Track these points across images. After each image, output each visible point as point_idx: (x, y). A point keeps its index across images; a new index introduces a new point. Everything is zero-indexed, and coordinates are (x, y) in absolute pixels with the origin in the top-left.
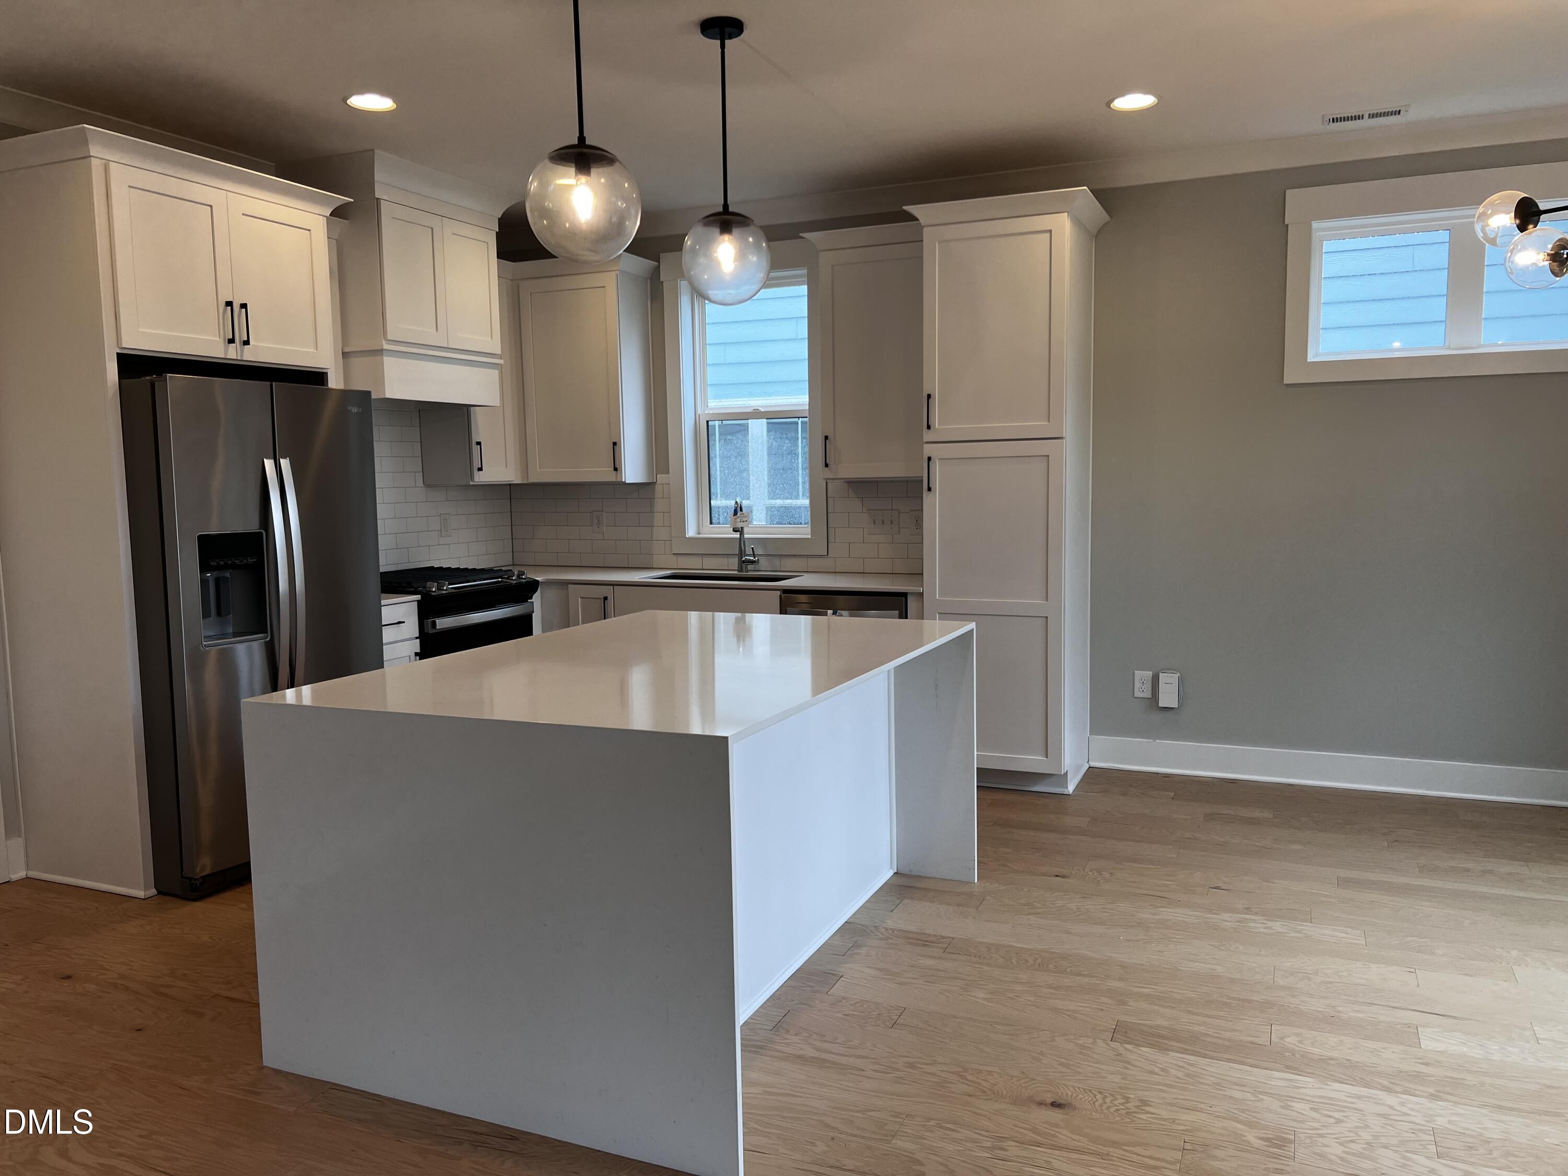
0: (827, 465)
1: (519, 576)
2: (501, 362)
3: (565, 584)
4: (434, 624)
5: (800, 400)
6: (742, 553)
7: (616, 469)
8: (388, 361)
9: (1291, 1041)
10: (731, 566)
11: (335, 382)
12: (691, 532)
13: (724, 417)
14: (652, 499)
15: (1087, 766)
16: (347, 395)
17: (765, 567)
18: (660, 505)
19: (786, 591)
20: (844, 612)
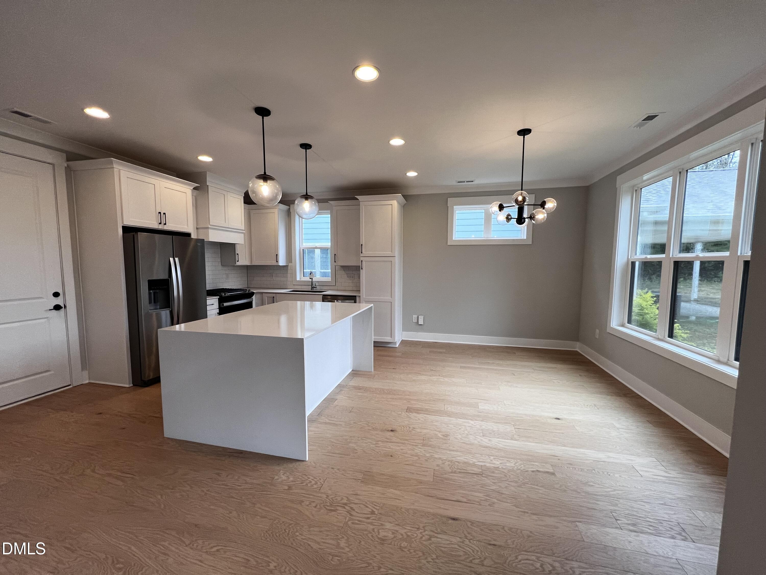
0: (335, 262)
1: (249, 291)
2: (244, 232)
3: (262, 293)
4: (223, 305)
5: (328, 244)
6: (312, 284)
7: (277, 262)
8: (210, 230)
9: (449, 409)
10: (309, 288)
11: (193, 236)
12: (298, 279)
13: (308, 248)
14: (287, 270)
15: (401, 340)
16: (198, 240)
17: (318, 289)
18: (289, 271)
19: (324, 295)
20: (340, 301)
